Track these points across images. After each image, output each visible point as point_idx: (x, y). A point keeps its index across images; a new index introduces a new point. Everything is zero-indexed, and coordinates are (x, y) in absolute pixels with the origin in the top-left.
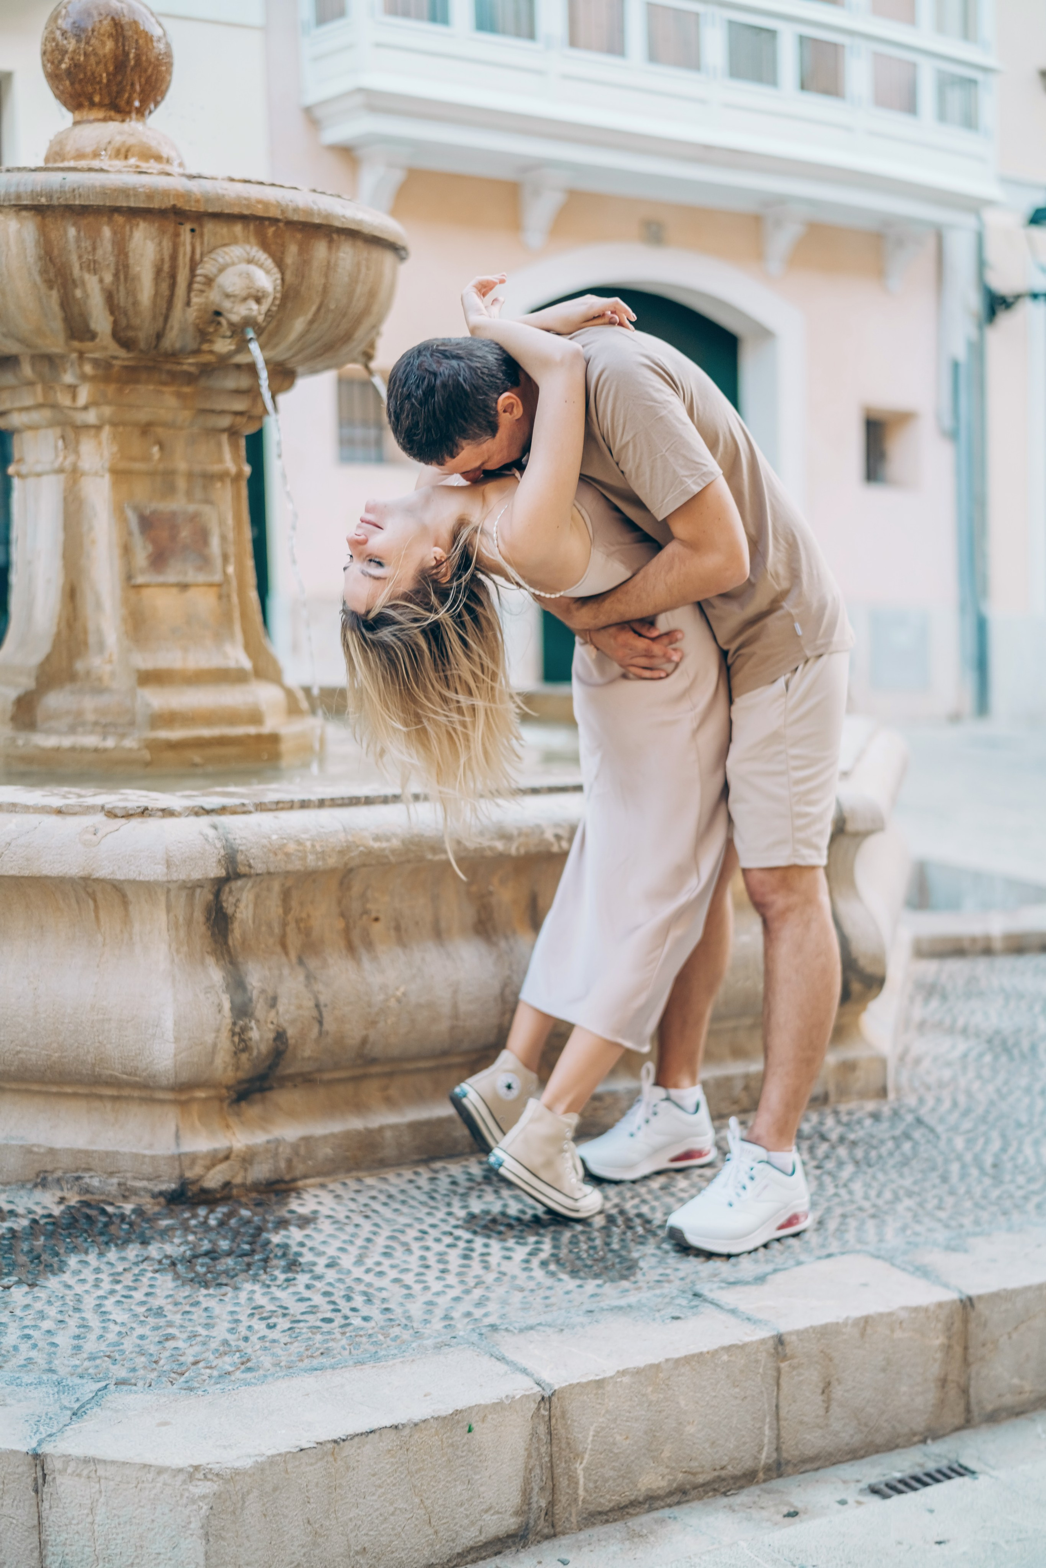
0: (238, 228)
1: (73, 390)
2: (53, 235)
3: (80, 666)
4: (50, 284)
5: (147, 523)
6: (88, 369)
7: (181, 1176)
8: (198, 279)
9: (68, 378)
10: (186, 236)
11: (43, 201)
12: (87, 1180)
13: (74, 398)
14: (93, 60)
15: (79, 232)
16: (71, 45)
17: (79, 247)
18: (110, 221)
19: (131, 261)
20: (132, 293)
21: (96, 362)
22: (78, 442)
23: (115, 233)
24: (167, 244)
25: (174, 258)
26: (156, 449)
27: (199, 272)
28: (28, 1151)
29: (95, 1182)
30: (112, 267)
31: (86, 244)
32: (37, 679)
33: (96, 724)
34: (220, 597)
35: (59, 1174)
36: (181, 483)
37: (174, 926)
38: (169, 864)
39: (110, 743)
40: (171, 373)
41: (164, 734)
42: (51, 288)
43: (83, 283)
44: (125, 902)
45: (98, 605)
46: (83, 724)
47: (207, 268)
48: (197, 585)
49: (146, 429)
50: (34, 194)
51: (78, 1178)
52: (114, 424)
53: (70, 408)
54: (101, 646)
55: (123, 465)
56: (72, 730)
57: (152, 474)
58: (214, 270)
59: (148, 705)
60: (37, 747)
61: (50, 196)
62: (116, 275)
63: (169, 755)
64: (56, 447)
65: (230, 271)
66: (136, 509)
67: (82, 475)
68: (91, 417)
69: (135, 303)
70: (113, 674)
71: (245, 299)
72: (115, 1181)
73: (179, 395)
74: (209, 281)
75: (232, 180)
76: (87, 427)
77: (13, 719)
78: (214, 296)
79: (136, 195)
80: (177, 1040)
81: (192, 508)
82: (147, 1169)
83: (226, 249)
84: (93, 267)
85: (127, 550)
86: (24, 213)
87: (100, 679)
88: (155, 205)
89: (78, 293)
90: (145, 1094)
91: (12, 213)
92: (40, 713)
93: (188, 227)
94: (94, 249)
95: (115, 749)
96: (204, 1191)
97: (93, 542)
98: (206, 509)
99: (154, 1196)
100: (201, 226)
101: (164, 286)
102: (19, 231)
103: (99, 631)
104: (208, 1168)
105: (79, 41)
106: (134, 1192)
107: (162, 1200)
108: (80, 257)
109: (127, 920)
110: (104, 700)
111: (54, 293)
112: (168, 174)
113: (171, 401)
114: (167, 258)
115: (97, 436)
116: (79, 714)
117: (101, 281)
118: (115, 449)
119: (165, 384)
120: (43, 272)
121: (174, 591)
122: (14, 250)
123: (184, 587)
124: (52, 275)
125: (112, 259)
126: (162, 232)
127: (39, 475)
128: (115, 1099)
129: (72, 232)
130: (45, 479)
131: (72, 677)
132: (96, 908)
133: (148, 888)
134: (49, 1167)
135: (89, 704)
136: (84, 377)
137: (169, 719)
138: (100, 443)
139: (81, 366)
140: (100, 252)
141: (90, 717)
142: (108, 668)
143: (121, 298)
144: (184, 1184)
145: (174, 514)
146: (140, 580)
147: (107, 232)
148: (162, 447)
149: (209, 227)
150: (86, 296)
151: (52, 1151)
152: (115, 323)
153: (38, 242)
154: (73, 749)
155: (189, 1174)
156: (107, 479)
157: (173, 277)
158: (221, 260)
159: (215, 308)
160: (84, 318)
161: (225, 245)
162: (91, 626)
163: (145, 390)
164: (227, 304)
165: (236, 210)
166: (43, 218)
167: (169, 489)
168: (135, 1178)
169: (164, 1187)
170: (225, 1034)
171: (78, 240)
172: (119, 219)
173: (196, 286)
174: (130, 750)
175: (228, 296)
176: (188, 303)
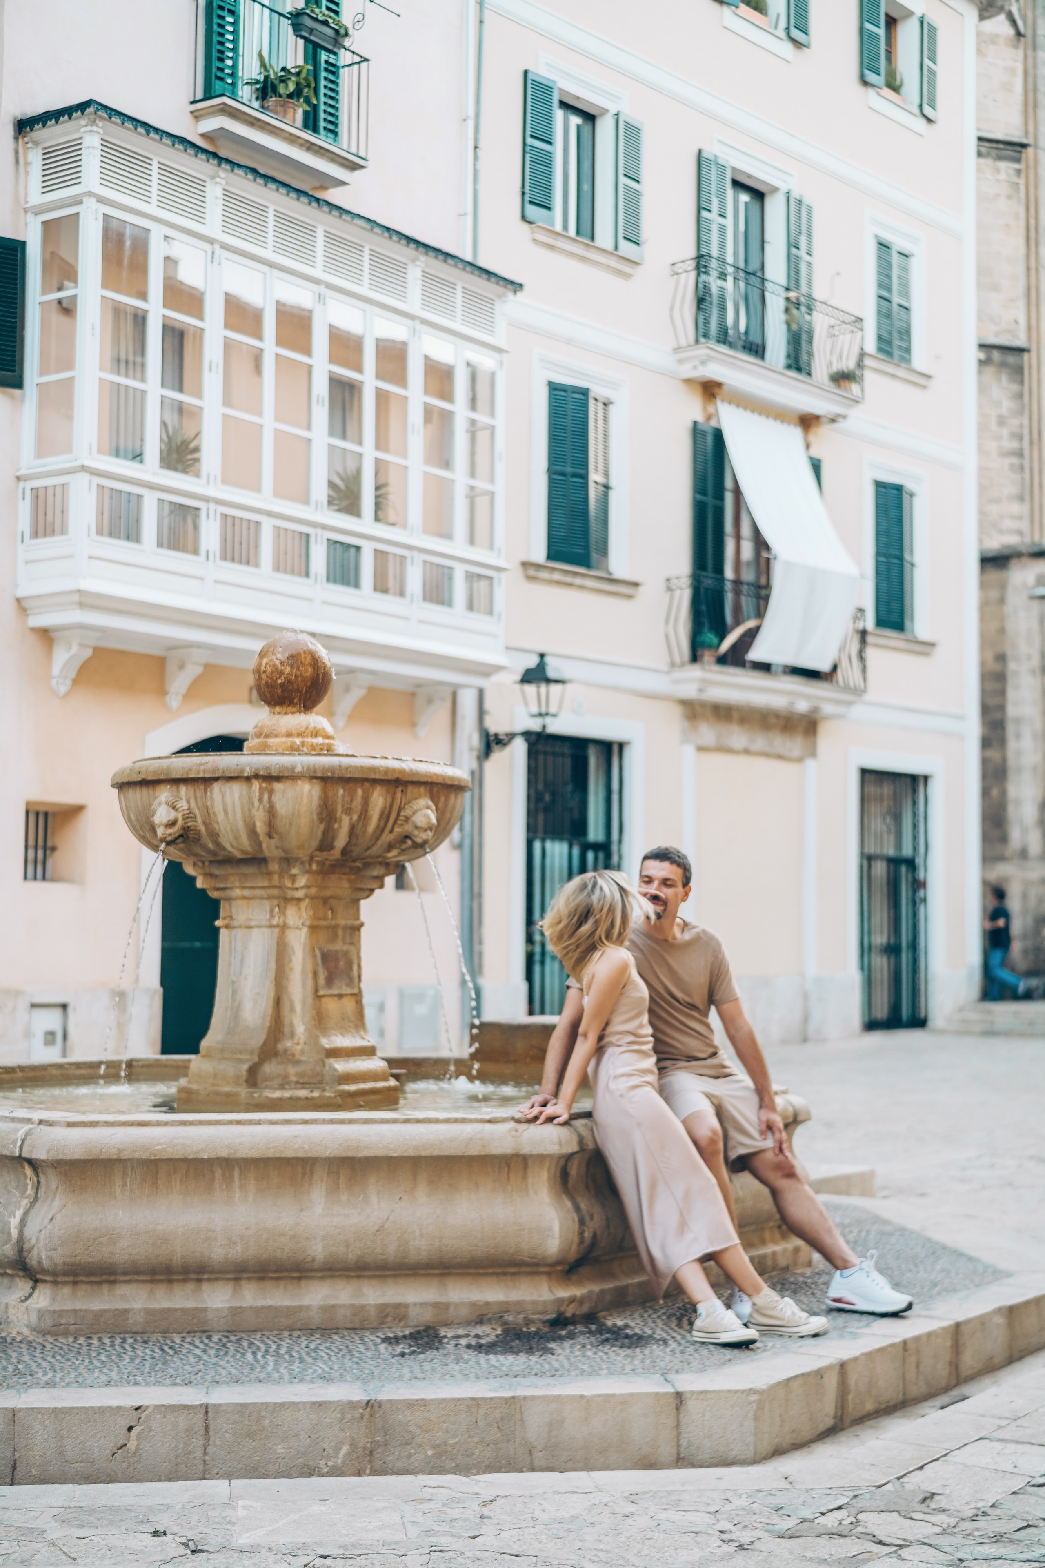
0: (422, 789)
1: (293, 878)
2: (330, 794)
3: (280, 1047)
4: (321, 820)
5: (326, 957)
6: (314, 867)
7: (558, 1311)
8: (401, 818)
9: (294, 871)
10: (399, 794)
11: (329, 774)
12: (506, 1317)
13: (293, 882)
14: (299, 679)
15: (344, 792)
16: (288, 670)
17: (343, 800)
18: (362, 786)
19: (370, 808)
20: (365, 826)
21: (318, 863)
22: (285, 908)
23: (364, 792)
24: (389, 799)
25: (391, 806)
26: (330, 913)
27: (402, 814)
28: (473, 1304)
29: (511, 1318)
30: (359, 813)
31: (348, 799)
32: (259, 1056)
33: (297, 1082)
34: (357, 1002)
35: (490, 1315)
36: (340, 933)
37: (549, 1179)
38: (560, 1144)
39: (316, 1094)
40: (351, 868)
41: (346, 1087)
42: (321, 822)
43: (341, 820)
44: (525, 1167)
45: (292, 1009)
46: (289, 1083)
47: (407, 812)
48: (346, 995)
49: (325, 900)
50: (324, 770)
51: (501, 1317)
52: (312, 898)
53: (290, 889)
54: (292, 1034)
55: (316, 923)
56: (282, 1087)
57: (328, 927)
58: (411, 813)
59: (336, 1070)
60: (267, 1097)
61: (333, 773)
62: (360, 817)
63: (349, 1100)
64: (272, 911)
65: (419, 813)
66: (320, 949)
67: (289, 927)
68: (300, 894)
69: (365, 831)
70: (302, 1052)
71: (425, 830)
72: (521, 1316)
73: (349, 880)
74: (407, 819)
75: (415, 760)
76: (293, 899)
77: (246, 1081)
78: (408, 828)
79: (379, 772)
80: (560, 1236)
81: (345, 948)
82: (540, 1308)
83: (417, 801)
84: (348, 811)
85: (315, 974)
86: (314, 781)
87: (293, 1055)
88: (389, 777)
89: (336, 826)
90: (534, 1269)
91: (307, 781)
92: (260, 1077)
93: (400, 789)
94: (352, 801)
95: (319, 1097)
96: (566, 1318)
97: (291, 969)
98: (351, 948)
99: (544, 1322)
100: (406, 788)
101: (383, 822)
102: (310, 791)
103: (292, 1025)
104: (568, 1305)
105: (292, 667)
106: (532, 1322)
107: (548, 1324)
108: (343, 806)
109: (525, 1177)
110: (300, 1069)
111: (322, 826)
112: (386, 758)
113: (346, 884)
114: (388, 806)
115: (297, 905)
116: (286, 1076)
117: (351, 819)
118: (311, 913)
119: (345, 874)
120: (320, 814)
121: (336, 998)
122: (305, 801)
123: (340, 996)
124: (324, 815)
125: (359, 807)
126: (388, 792)
127: (250, 927)
128: (514, 1274)
129: (341, 792)
130: (255, 931)
131: (276, 1054)
132: (509, 1172)
133: (541, 1158)
134: (485, 1313)
135: (292, 1070)
136: (309, 872)
137: (348, 1078)
138: (299, 909)
139: (310, 865)
140: (354, 803)
141: (293, 1079)
142: (299, 1048)
143: (358, 830)
144: (560, 1314)
145: (337, 952)
146: (321, 993)
147: (360, 792)
148: (332, 913)
149: (410, 789)
150: (340, 827)
151: (487, 1304)
152: (349, 843)
153: (320, 797)
154: (291, 1098)
155: (562, 1309)
156: (305, 930)
157: (388, 817)
158: (415, 808)
159: (406, 834)
160: (333, 839)
161: (416, 799)
162: (286, 1022)
163: (334, 877)
164: (416, 832)
165: (424, 779)
166: (325, 783)
167: (334, 938)
168: (533, 1314)
169: (549, 1317)
170: (576, 1234)
171: (344, 796)
172: (367, 785)
173: (399, 822)
174: (330, 1098)
175: (417, 828)
176: (391, 832)
